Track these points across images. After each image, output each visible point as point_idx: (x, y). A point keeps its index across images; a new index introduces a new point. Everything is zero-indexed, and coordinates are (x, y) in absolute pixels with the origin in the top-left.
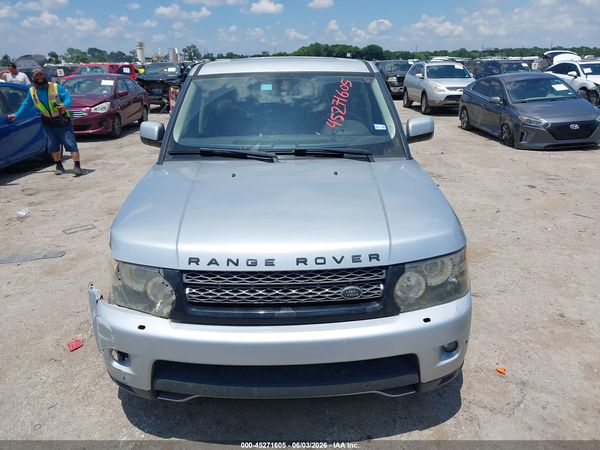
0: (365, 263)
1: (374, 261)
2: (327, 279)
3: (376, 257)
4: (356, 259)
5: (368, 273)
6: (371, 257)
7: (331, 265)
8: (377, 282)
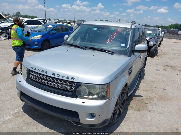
0: (70, 80)
1: (72, 79)
2: (59, 82)
3: (74, 79)
4: (68, 77)
5: (71, 83)
6: (72, 78)
7: (61, 78)
8: (73, 87)
